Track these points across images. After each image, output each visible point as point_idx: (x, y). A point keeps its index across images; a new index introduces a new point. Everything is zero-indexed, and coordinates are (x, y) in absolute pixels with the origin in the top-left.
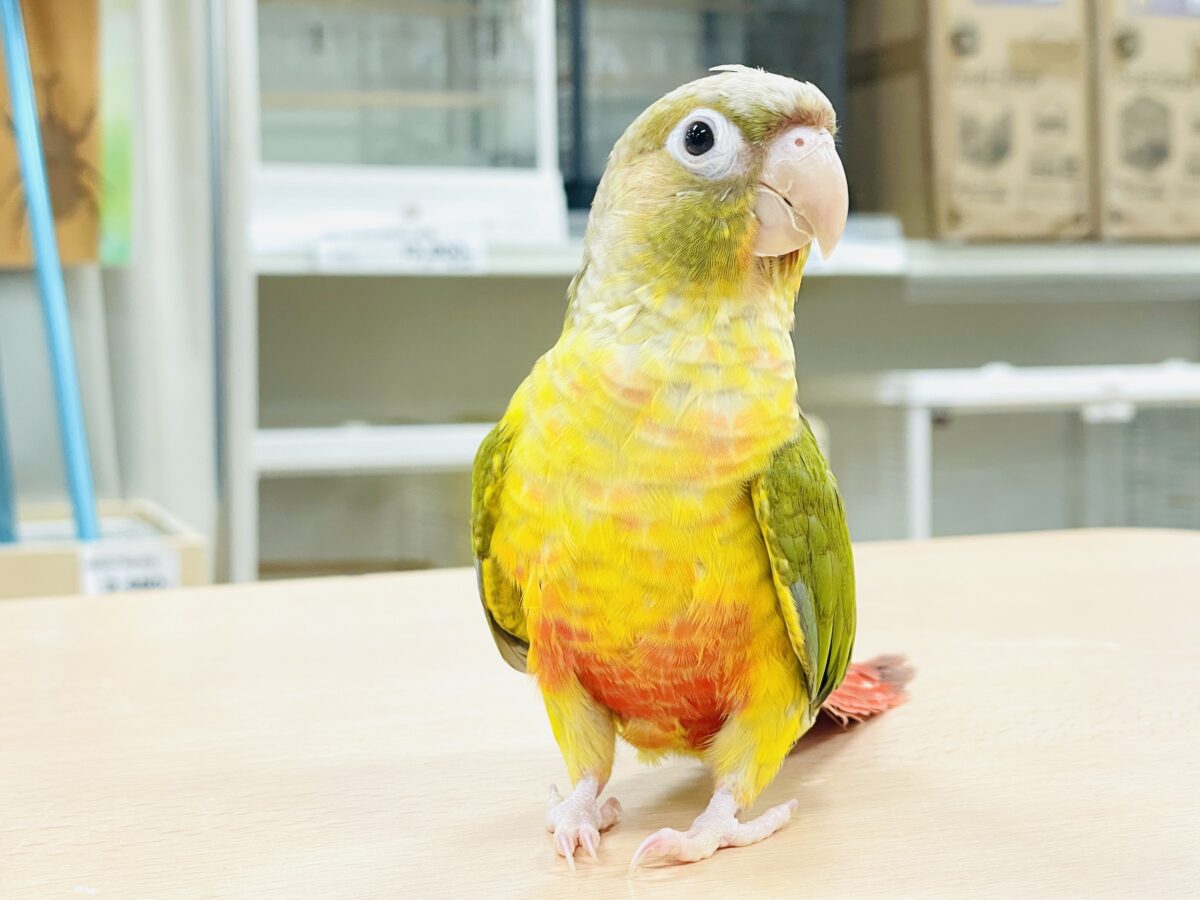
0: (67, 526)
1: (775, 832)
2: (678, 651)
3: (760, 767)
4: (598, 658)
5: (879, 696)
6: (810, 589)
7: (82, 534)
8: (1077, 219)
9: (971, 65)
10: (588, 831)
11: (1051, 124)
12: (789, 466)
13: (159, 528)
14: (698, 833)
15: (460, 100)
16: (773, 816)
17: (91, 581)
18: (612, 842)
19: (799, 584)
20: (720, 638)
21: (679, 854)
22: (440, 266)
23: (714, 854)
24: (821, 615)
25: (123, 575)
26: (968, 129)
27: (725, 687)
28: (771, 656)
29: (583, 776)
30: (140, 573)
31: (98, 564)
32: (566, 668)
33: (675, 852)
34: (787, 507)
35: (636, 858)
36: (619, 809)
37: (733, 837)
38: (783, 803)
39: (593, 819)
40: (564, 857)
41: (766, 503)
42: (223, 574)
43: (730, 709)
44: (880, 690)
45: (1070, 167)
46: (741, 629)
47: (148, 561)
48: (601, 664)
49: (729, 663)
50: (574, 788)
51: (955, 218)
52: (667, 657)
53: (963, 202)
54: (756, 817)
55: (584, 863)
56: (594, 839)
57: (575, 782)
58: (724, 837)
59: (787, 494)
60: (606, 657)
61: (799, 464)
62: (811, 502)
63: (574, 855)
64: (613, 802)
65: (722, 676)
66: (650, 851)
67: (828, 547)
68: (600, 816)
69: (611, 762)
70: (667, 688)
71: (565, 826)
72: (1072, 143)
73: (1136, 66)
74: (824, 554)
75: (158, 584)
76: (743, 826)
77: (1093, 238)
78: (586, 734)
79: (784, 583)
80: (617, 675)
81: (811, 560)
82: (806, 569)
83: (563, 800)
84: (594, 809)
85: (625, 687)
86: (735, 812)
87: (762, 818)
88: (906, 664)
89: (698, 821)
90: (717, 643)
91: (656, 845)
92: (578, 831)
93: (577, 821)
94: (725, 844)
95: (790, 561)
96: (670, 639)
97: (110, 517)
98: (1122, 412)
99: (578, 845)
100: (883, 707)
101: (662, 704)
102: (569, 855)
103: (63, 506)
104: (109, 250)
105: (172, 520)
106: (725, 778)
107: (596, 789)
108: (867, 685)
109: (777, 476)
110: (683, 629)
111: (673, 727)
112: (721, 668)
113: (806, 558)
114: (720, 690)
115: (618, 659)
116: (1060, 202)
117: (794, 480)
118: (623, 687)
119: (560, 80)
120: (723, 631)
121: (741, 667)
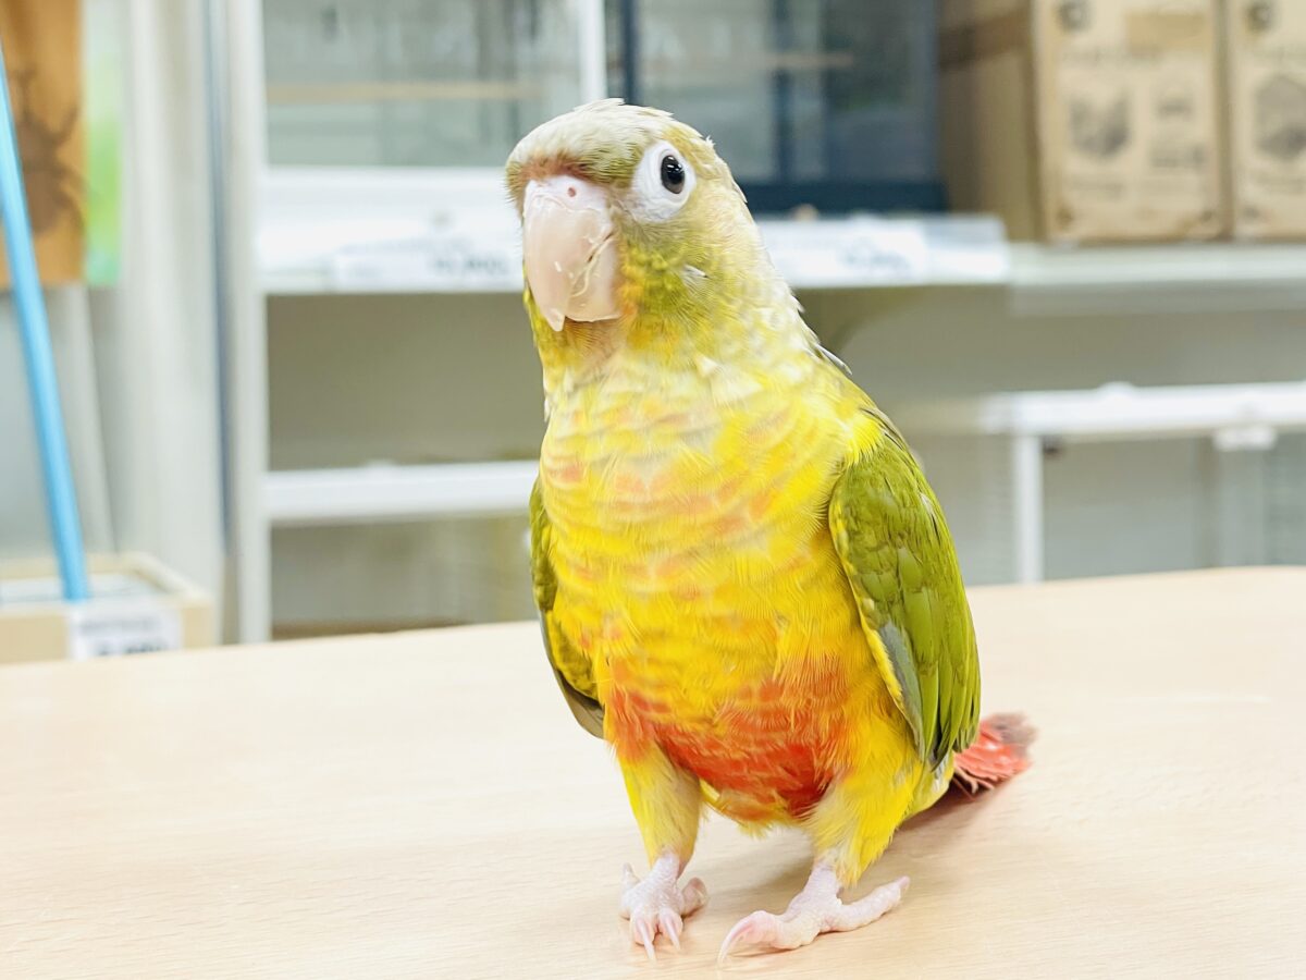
0: (52, 586)
1: (884, 914)
2: (765, 714)
3: (865, 841)
4: (679, 728)
5: (1004, 760)
6: (904, 631)
7: (69, 594)
8: (1207, 216)
9: (1082, 41)
10: (669, 917)
11: (1174, 108)
12: (870, 491)
13: (158, 586)
14: (796, 917)
15: (495, 91)
16: (881, 896)
17: (81, 647)
18: (697, 929)
19: (890, 626)
20: (811, 696)
21: (775, 940)
22: (476, 282)
23: (815, 940)
24: (920, 662)
25: (117, 639)
26: (1079, 115)
27: (823, 753)
28: (872, 714)
29: (664, 855)
30: (136, 637)
31: (89, 628)
32: (645, 738)
33: (770, 938)
34: (870, 539)
35: (726, 945)
36: (704, 892)
37: (836, 921)
38: (893, 881)
39: (674, 903)
40: (643, 946)
41: (844, 535)
42: (231, 635)
43: (831, 779)
44: (1005, 752)
45: (1197, 157)
46: (834, 684)
47: (146, 623)
48: (683, 734)
49: (825, 726)
50: (651, 867)
51: (1066, 217)
52: (755, 721)
53: (1075, 199)
54: (863, 897)
55: (665, 952)
56: (677, 925)
57: (652, 861)
58: (826, 921)
59: (868, 523)
60: (688, 727)
61: (882, 489)
62: (900, 531)
63: (653, 943)
64: (697, 884)
65: (818, 742)
66: (742, 938)
67: (925, 583)
68: (682, 899)
69: (694, 837)
70: (759, 756)
71: (641, 911)
72: (1200, 129)
73: (1271, 40)
74: (919, 591)
75: (158, 649)
76: (847, 908)
77: (1224, 238)
78: (666, 805)
79: (872, 627)
80: (702, 746)
81: (902, 598)
82: (897, 609)
83: (638, 881)
84: (675, 891)
85: (714, 757)
86: (837, 890)
87: (869, 899)
88: (1025, 724)
89: (795, 903)
90: (809, 702)
91: (750, 929)
92: (657, 916)
93: (656, 906)
94: (827, 928)
95: (876, 601)
96: (756, 702)
97: (101, 574)
98: (1260, 438)
99: (658, 933)
100: (1009, 772)
101: (759, 774)
102: (648, 943)
103: (48, 562)
104: (95, 268)
105: (172, 577)
106: (825, 853)
107: (677, 869)
108: (991, 747)
109: (856, 502)
110: (771, 690)
111: (772, 799)
112: (817, 731)
113: (897, 597)
114: (818, 758)
115: (701, 728)
116: (1187, 197)
117: (878, 508)
118: (710, 758)
119: (609, 67)
120: (814, 689)
121: (838, 729)
